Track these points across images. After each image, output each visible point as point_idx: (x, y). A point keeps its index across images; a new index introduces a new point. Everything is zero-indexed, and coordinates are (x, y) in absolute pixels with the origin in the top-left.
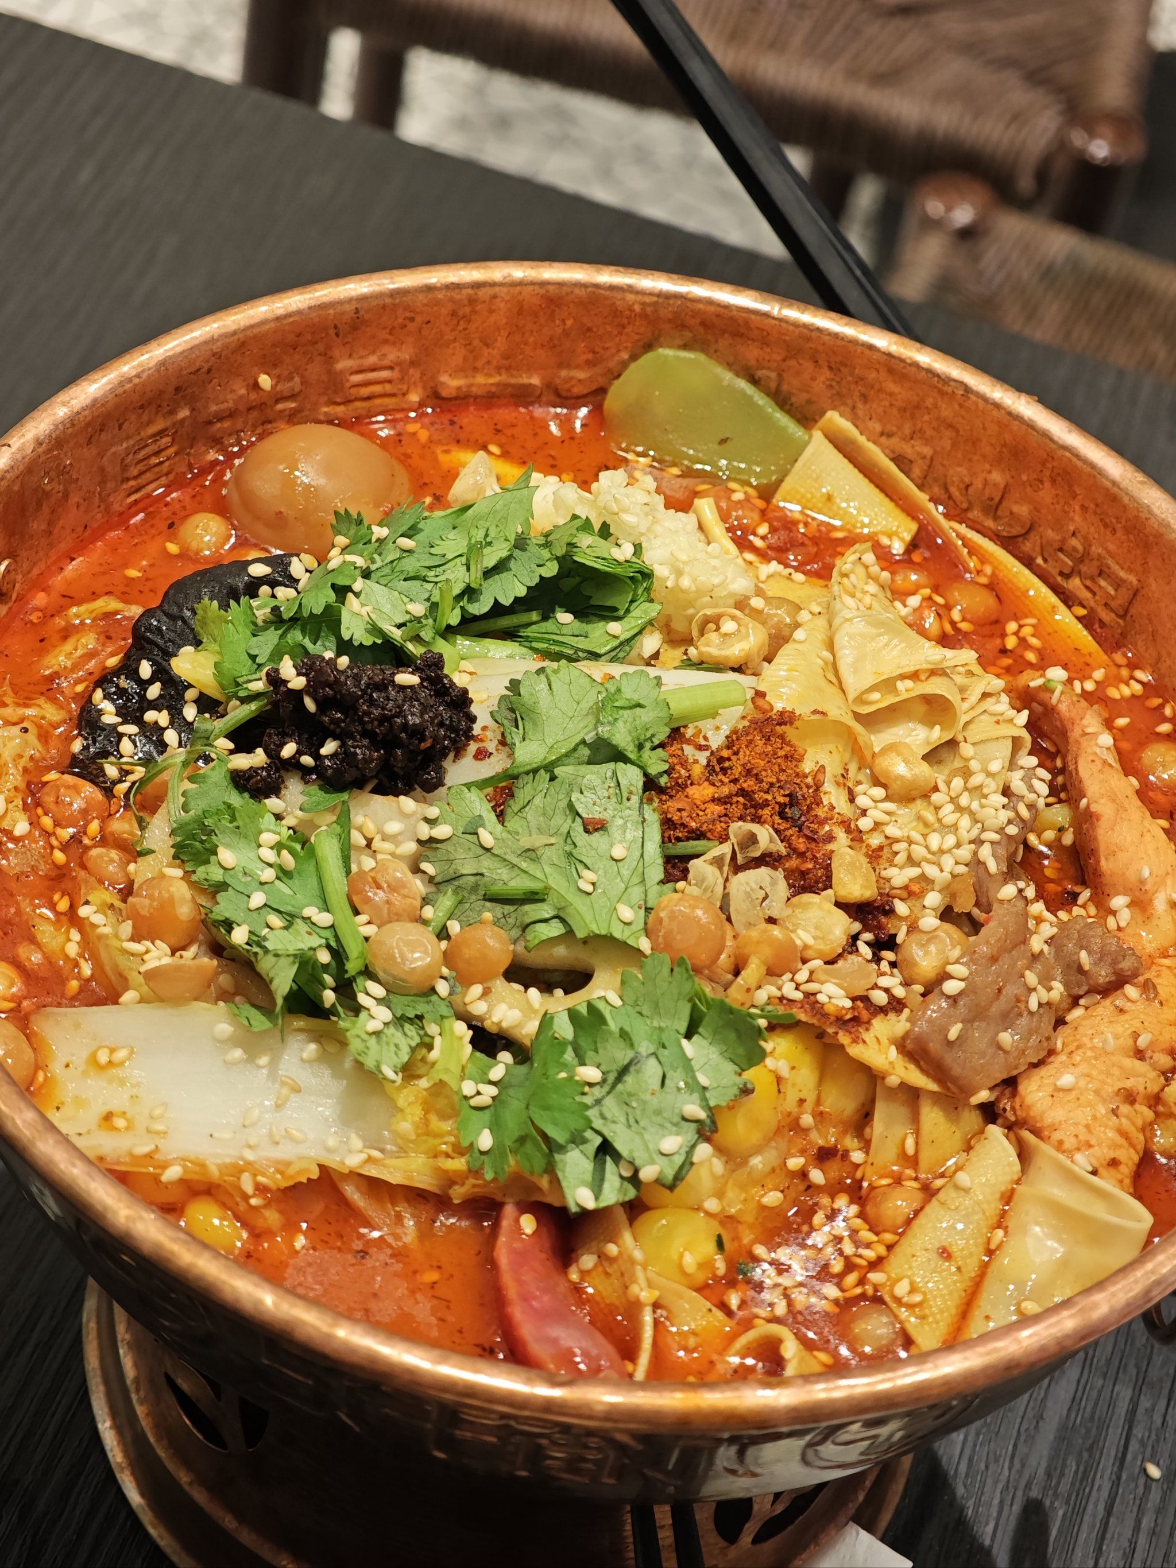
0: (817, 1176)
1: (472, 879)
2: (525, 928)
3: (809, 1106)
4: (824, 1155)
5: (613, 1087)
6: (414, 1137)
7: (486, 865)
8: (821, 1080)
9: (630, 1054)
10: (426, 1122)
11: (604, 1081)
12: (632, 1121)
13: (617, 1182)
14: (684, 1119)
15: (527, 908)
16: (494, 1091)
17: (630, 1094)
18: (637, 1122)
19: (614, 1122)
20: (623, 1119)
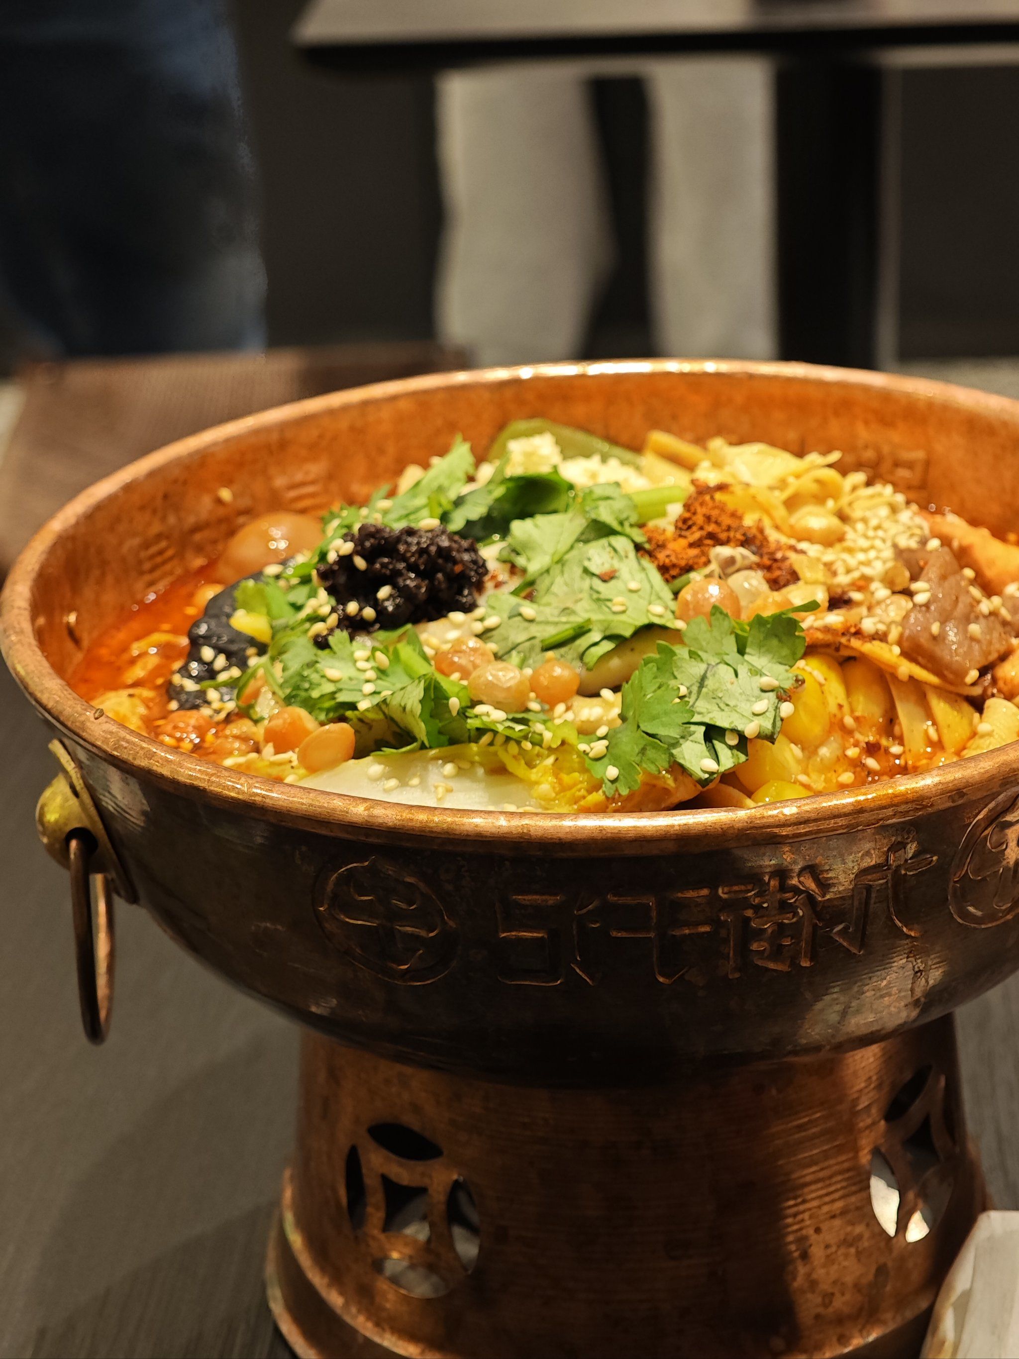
0: (871, 763)
1: (528, 644)
2: (581, 657)
3: (846, 709)
4: (872, 749)
5: (699, 692)
6: (554, 795)
7: (534, 630)
8: (849, 692)
9: (703, 667)
10: (560, 782)
11: (690, 693)
12: (722, 705)
13: (728, 752)
14: (763, 691)
15: (578, 642)
16: (605, 743)
17: (713, 691)
18: (727, 705)
19: (709, 713)
20: (716, 708)
